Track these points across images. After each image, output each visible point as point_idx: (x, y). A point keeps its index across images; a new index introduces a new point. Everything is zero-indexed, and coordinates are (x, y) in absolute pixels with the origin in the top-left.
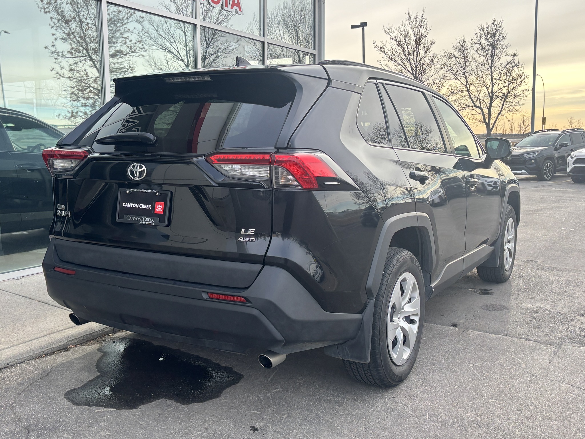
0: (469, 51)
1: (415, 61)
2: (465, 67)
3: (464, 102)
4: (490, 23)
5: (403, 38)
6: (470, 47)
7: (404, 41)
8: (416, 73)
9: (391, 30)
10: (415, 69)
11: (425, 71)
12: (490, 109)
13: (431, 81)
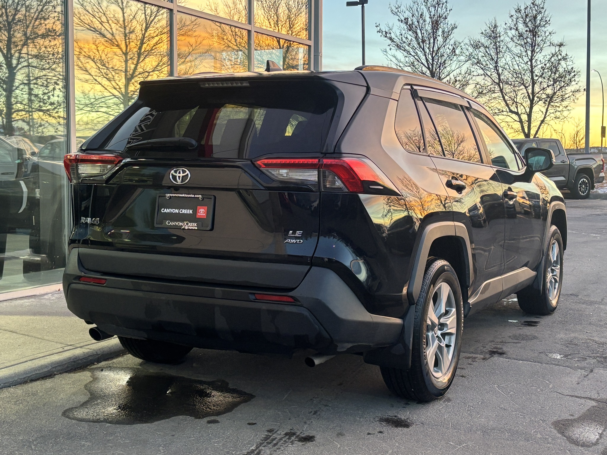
0: (502, 38)
1: (431, 50)
2: (497, 60)
3: (496, 105)
4: (529, 3)
5: (415, 20)
6: (503, 33)
7: (416, 23)
8: (433, 67)
9: (399, 9)
10: (431, 61)
11: (445, 64)
12: (529, 115)
13: (453, 78)
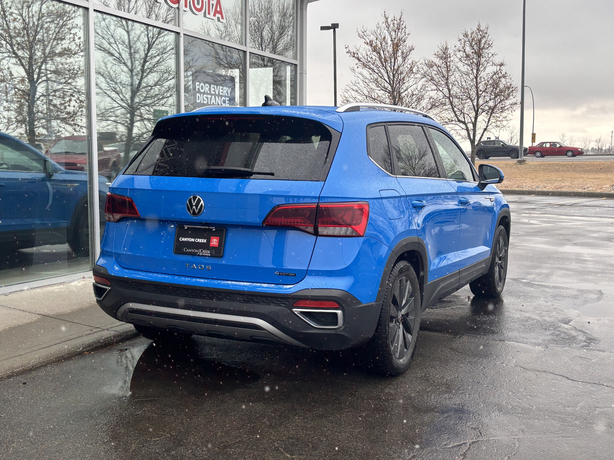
0: (452, 59)
1: (392, 68)
2: (448, 77)
3: (446, 116)
4: (475, 29)
5: (378, 43)
6: (453, 54)
7: (380, 45)
8: (393, 83)
9: (365, 33)
10: (392, 78)
11: (404, 80)
12: (474, 125)
13: (410, 92)
